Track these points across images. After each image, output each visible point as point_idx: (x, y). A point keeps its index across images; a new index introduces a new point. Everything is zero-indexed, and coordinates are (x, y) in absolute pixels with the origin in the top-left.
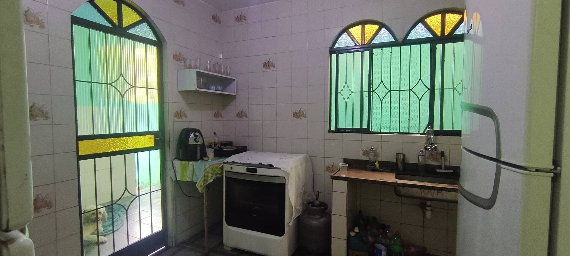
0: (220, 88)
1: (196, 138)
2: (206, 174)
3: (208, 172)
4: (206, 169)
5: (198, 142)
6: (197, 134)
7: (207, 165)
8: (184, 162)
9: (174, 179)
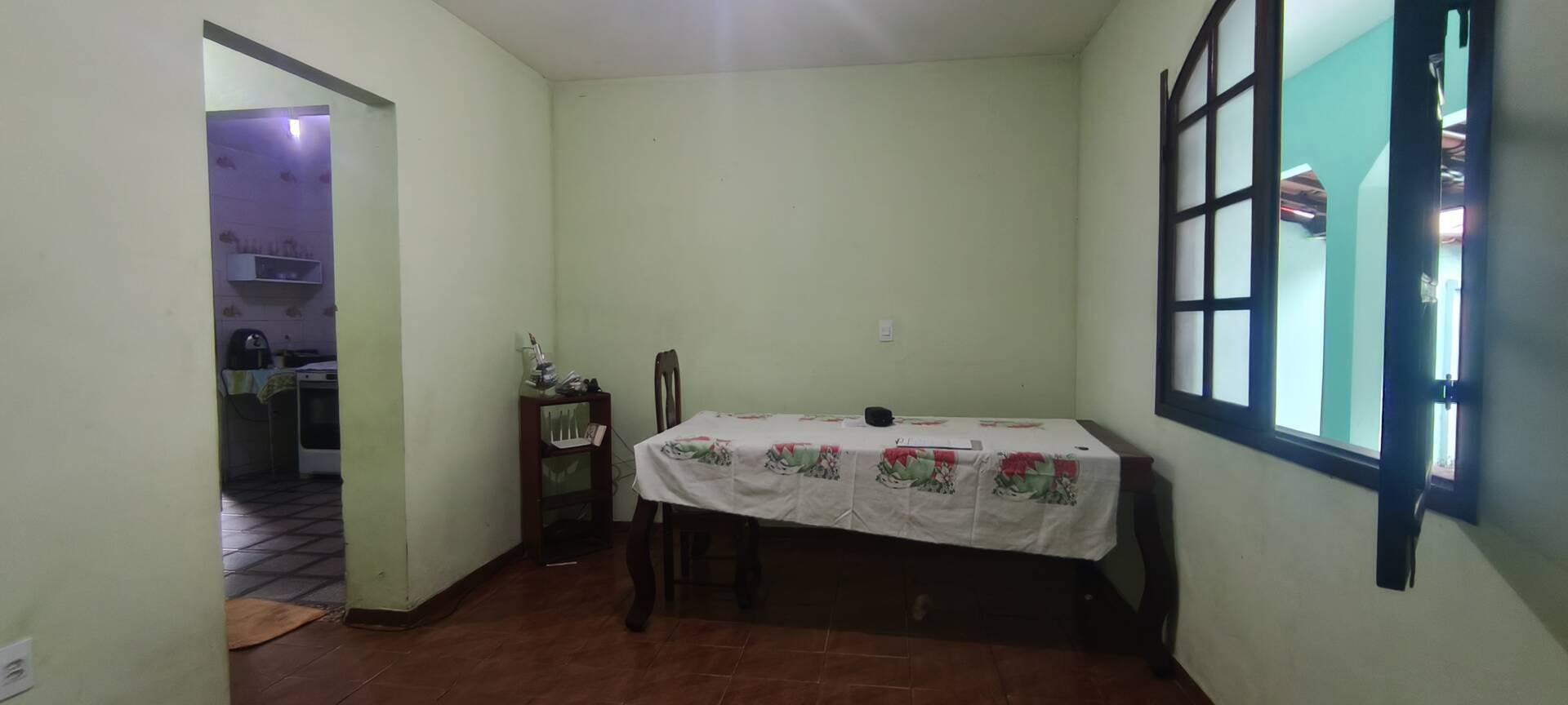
0: (294, 275)
1: (256, 342)
2: (270, 384)
3: (273, 381)
4: (270, 377)
5: (258, 346)
6: (257, 336)
7: (272, 372)
8: (238, 372)
9: (224, 394)
